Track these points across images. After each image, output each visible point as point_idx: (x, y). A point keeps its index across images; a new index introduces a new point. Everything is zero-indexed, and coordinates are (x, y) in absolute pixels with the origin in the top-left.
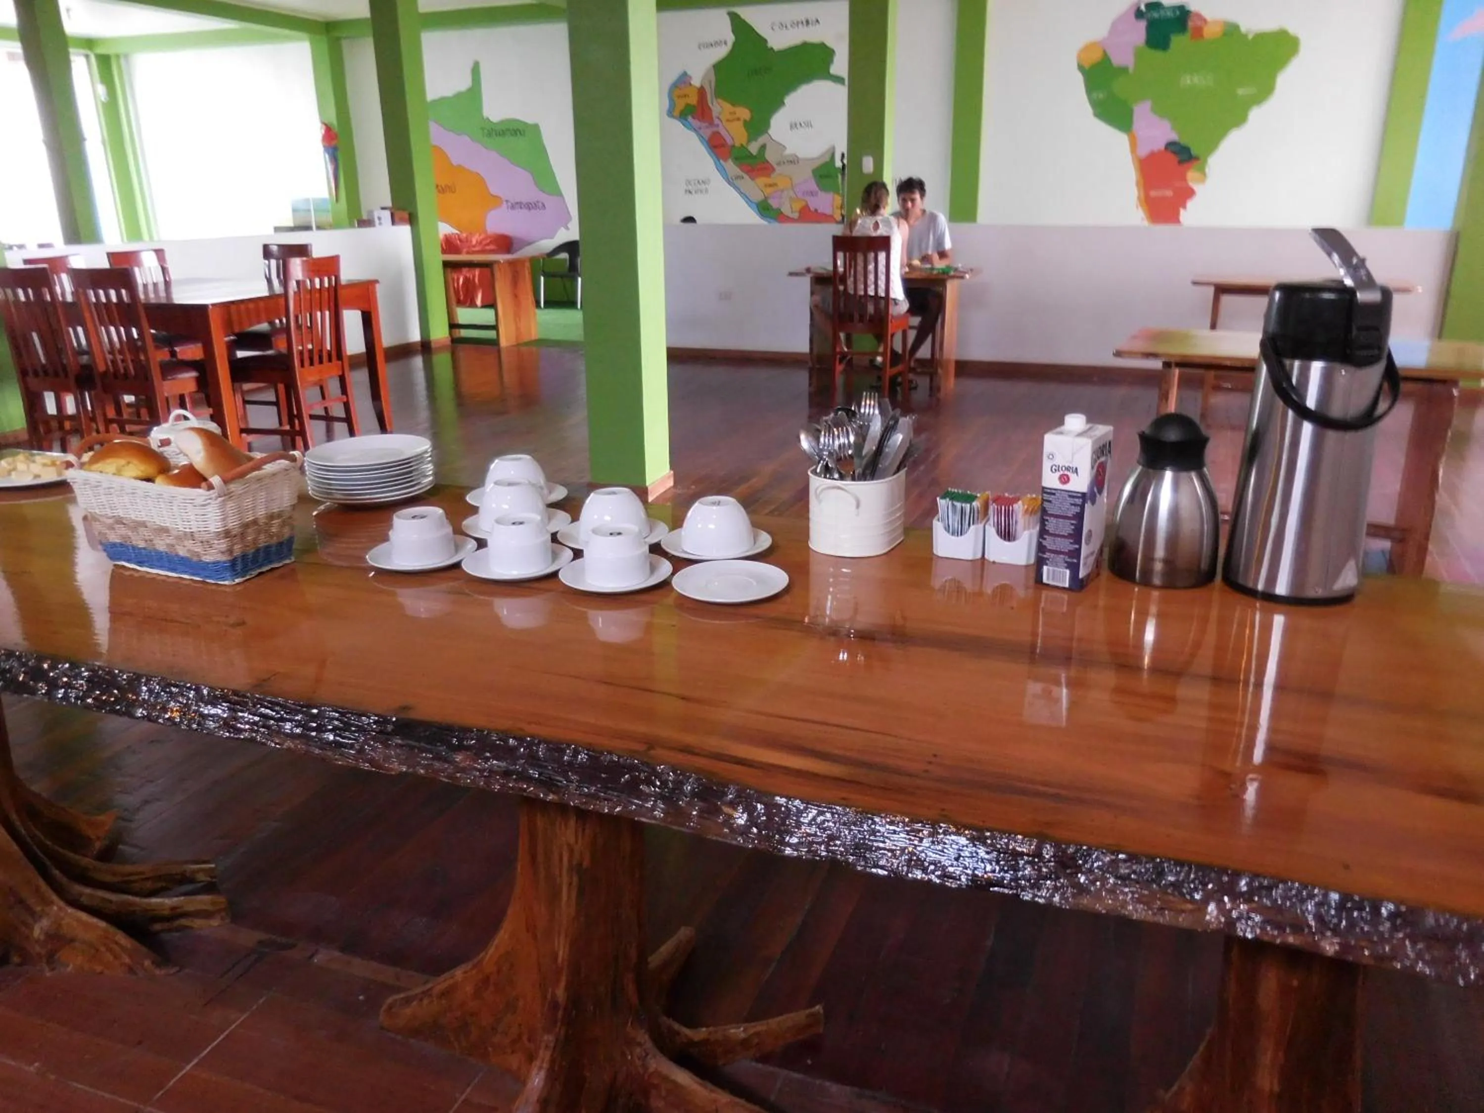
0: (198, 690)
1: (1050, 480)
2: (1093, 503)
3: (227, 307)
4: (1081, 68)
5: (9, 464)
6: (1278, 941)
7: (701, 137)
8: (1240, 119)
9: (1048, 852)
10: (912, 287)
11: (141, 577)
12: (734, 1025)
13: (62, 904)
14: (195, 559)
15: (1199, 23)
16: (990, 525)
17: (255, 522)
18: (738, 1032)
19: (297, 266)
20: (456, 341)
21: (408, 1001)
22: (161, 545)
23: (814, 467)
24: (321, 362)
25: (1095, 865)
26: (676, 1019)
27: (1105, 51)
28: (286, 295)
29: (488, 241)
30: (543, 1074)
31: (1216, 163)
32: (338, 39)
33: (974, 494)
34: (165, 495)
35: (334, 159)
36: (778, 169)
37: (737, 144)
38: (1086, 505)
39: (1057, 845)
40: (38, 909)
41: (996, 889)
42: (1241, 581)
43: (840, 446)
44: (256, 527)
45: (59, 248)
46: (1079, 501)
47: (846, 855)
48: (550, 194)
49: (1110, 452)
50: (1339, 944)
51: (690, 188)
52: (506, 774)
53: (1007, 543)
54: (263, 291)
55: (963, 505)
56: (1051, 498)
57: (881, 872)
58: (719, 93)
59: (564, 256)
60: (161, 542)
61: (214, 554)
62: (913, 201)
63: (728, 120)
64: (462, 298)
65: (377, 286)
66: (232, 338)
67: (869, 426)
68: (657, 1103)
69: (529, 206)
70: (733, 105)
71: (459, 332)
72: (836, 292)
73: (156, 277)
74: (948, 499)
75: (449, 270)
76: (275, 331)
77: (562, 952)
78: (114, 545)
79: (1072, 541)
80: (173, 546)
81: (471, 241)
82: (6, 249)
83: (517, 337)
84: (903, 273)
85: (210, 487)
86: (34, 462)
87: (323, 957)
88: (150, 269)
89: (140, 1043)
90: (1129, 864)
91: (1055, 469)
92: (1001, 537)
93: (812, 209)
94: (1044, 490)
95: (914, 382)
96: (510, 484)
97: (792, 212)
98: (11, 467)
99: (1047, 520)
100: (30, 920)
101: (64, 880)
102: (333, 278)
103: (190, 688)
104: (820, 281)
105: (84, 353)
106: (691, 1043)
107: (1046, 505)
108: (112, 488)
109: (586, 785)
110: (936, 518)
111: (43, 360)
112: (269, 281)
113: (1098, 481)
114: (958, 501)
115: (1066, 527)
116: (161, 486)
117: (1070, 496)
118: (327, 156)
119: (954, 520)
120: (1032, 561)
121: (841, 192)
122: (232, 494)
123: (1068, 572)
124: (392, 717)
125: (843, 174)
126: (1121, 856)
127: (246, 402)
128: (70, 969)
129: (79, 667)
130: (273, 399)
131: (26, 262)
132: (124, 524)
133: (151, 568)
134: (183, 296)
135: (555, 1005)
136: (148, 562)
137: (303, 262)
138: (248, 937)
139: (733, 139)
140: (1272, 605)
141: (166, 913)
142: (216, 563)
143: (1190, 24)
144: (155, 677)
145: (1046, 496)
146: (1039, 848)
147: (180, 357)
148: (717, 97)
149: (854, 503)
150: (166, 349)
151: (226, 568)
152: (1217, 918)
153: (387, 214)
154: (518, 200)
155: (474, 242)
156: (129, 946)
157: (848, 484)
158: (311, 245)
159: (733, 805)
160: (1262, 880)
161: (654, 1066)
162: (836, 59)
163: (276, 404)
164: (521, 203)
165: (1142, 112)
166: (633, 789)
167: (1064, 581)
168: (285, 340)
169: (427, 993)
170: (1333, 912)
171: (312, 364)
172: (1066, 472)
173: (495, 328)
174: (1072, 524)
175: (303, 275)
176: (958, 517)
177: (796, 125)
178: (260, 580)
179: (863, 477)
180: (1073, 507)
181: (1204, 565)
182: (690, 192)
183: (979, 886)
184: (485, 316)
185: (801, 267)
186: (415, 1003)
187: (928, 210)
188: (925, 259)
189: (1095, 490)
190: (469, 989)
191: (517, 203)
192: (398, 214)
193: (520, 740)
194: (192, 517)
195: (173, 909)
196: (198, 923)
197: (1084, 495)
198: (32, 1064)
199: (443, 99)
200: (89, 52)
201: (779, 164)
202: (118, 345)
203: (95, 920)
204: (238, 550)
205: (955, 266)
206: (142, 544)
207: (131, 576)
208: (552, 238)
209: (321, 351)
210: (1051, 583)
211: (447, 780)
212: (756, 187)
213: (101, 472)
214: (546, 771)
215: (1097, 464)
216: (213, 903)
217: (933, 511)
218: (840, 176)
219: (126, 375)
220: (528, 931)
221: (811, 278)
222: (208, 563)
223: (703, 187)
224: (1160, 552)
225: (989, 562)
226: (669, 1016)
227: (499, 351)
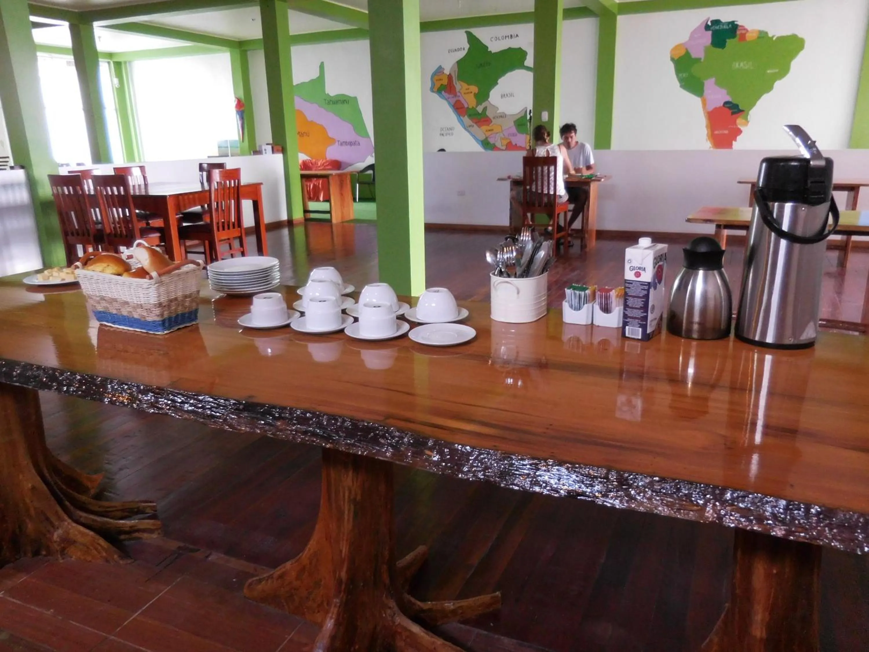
0: (138, 387)
1: (629, 275)
2: (655, 288)
3: (177, 197)
4: (672, 59)
5: (49, 273)
6: (748, 528)
7: (449, 103)
8: (769, 88)
9: (613, 476)
10: (569, 186)
11: (114, 331)
12: (447, 601)
13: (70, 521)
14: (143, 319)
15: (743, 32)
16: (596, 304)
17: (176, 299)
18: (450, 605)
19: (216, 174)
20: (307, 220)
21: (260, 581)
22: (125, 312)
23: (493, 272)
24: (229, 228)
25: (640, 484)
26: (413, 596)
27: (687, 49)
28: (210, 191)
29: (327, 164)
30: (333, 621)
31: (754, 114)
32: (246, 51)
33: (587, 287)
34: (127, 283)
35: (242, 118)
36: (494, 121)
37: (470, 107)
38: (650, 290)
39: (618, 472)
40: (57, 523)
41: (582, 497)
42: (745, 335)
43: (507, 258)
44: (176, 302)
45: (88, 164)
46: (646, 287)
47: (495, 478)
48: (363, 137)
49: (665, 259)
50: (785, 530)
51: (442, 132)
52: (305, 433)
53: (605, 315)
54: (198, 188)
55: (580, 292)
56: (630, 286)
57: (516, 488)
58: (460, 78)
59: (370, 172)
60: (124, 310)
61: (153, 317)
62: (572, 137)
63: (465, 93)
64: (312, 196)
65: (262, 186)
66: (181, 216)
67: (525, 247)
68: (400, 644)
69: (351, 144)
70: (468, 85)
71: (310, 215)
72: (525, 190)
73: (140, 181)
74: (571, 289)
75: (304, 180)
76: (204, 212)
77: (345, 549)
78: (100, 312)
79: (642, 311)
80: (131, 312)
81: (318, 164)
82: (60, 166)
83: (342, 217)
84: (565, 178)
85: (151, 278)
86: (62, 272)
87: (215, 557)
88: (137, 176)
89: (109, 601)
90: (660, 483)
91: (632, 269)
92: (603, 311)
93: (514, 144)
94: (626, 281)
95: (571, 243)
96: (321, 281)
97: (502, 146)
98: (50, 275)
99: (628, 299)
100: (52, 529)
101: (72, 508)
102: (237, 181)
103: (134, 386)
104: (516, 183)
105: (100, 223)
106: (423, 611)
107: (627, 290)
108: (99, 279)
109: (349, 439)
110: (565, 300)
111: (77, 227)
112: (202, 184)
113: (658, 275)
114: (577, 290)
115: (639, 303)
116: (125, 278)
117: (641, 285)
118: (238, 116)
119: (575, 302)
120: (621, 325)
121: (529, 132)
122: (163, 283)
123: (640, 329)
124: (243, 401)
125: (530, 122)
126: (657, 479)
127: (187, 252)
128: (73, 559)
129: (75, 374)
130: (203, 250)
131: (69, 172)
132: (105, 300)
133: (120, 325)
134: (154, 191)
135: (340, 581)
136: (117, 322)
137: (220, 171)
138: (173, 545)
139: (468, 104)
140: (763, 349)
141: (127, 529)
142: (154, 322)
143: (738, 32)
144: (115, 380)
145: (627, 285)
146: (607, 474)
147: (151, 225)
148: (458, 80)
149: (516, 291)
150: (144, 222)
151: (160, 324)
152: (712, 515)
153: (270, 147)
154: (345, 141)
155: (319, 164)
156: (106, 547)
157: (512, 280)
158: (226, 163)
159: (431, 449)
160: (739, 492)
161: (399, 621)
162: (528, 57)
163: (204, 253)
164: (346, 142)
165: (709, 84)
166: (375, 441)
167: (638, 335)
168: (209, 217)
169: (271, 577)
170: (781, 511)
171: (224, 229)
172: (638, 270)
173: (329, 212)
174: (643, 301)
175: (220, 179)
176: (577, 300)
177: (504, 95)
178: (180, 333)
179: (522, 276)
180: (643, 291)
181: (723, 326)
182: (443, 135)
183: (572, 495)
184: (324, 206)
185: (505, 176)
186: (263, 582)
187: (579, 142)
188: (578, 170)
189: (657, 281)
190: (294, 574)
191: (343, 142)
192: (275, 147)
193: (313, 413)
194: (142, 295)
195: (131, 527)
196: (145, 535)
197: (649, 283)
198: (49, 610)
199: (303, 84)
200: (109, 60)
201: (494, 118)
202: (117, 219)
203: (87, 531)
204: (166, 314)
205: (596, 174)
206: (114, 312)
207: (109, 330)
208: (364, 162)
209: (229, 222)
210: (630, 336)
211: (272, 436)
212: (481, 132)
213: (93, 271)
214: (328, 431)
215: (657, 266)
216: (154, 525)
217: (563, 296)
218: (528, 124)
219: (121, 235)
220: (326, 539)
221: (511, 182)
222: (149, 322)
223: (451, 132)
224: (696, 318)
225: (596, 326)
226: (408, 594)
227: (331, 226)
